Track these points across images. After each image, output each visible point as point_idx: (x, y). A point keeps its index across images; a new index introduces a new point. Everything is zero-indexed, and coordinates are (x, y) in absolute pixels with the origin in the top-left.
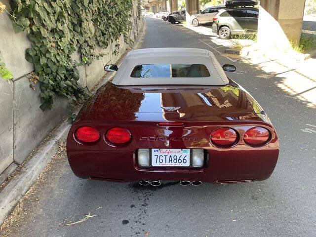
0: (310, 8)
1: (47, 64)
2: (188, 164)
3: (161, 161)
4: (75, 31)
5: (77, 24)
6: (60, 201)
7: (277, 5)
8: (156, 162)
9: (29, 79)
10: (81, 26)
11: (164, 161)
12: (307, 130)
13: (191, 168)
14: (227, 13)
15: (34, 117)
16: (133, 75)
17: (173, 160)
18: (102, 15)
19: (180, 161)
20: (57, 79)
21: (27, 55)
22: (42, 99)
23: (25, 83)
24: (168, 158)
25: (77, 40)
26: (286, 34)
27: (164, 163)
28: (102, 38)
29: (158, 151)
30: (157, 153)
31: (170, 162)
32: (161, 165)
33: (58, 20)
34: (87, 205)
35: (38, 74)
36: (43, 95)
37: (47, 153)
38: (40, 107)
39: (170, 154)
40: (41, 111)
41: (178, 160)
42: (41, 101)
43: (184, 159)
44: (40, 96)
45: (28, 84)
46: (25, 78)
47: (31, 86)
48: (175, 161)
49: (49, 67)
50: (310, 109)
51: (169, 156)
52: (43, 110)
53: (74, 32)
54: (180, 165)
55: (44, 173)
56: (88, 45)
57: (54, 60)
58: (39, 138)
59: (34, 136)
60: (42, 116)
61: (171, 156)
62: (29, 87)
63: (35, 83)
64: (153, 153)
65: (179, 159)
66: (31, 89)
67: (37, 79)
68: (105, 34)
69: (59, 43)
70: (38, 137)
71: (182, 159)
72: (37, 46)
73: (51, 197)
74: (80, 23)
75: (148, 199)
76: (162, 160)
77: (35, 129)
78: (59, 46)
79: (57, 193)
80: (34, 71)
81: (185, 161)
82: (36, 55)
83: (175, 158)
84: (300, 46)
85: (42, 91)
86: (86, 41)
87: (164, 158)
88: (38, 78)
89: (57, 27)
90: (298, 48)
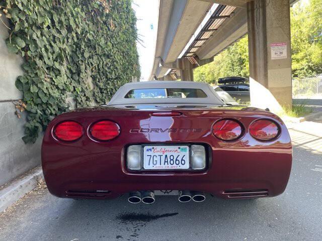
0: (296, 88)
1: (37, 93)
2: (186, 166)
3: (155, 163)
4: (73, 79)
5: (75, 73)
6: (25, 233)
7: (266, 75)
8: (149, 165)
9: (16, 105)
10: (79, 75)
11: (159, 162)
12: (317, 170)
13: (191, 171)
14: (221, 89)
15: (14, 146)
16: (127, 97)
17: (169, 160)
18: (101, 74)
19: (177, 162)
20: (46, 111)
21: (18, 82)
22: (26, 129)
23: (10, 109)
24: (163, 158)
25: (74, 87)
26: (278, 100)
27: (158, 165)
28: (100, 95)
29: (151, 150)
30: (150, 153)
31: (166, 163)
32: (155, 168)
33: (55, 60)
34: (60, 237)
35: (26, 103)
36: (28, 125)
37: (21, 186)
38: (23, 138)
39: (165, 154)
40: (24, 143)
41: (174, 160)
42: (25, 133)
43: (182, 160)
44: (24, 127)
45: (13, 111)
46: (11, 103)
47: (16, 113)
48: (172, 162)
49: (40, 98)
50: (315, 154)
51: (164, 156)
52: (26, 143)
53: (71, 79)
54: (178, 167)
55: (12, 207)
56: (85, 95)
57: (46, 91)
58: (15, 172)
59: (10, 168)
60: (23, 148)
61: (166, 156)
62: (13, 114)
63: (22, 111)
64: (146, 153)
65: (176, 160)
66: (16, 116)
67: (24, 108)
68: (103, 93)
69: (54, 79)
70: (14, 170)
71: (180, 159)
72: (30, 76)
73: (16, 230)
74: (79, 73)
75: (139, 230)
76: (156, 161)
77: (12, 160)
78: (54, 81)
79: (23, 225)
80: (22, 100)
81: (183, 162)
82: (27, 83)
83: (172, 158)
84: (293, 111)
85: (28, 121)
86: (83, 91)
87: (158, 159)
88: (26, 107)
89: (54, 65)
90: (292, 112)
